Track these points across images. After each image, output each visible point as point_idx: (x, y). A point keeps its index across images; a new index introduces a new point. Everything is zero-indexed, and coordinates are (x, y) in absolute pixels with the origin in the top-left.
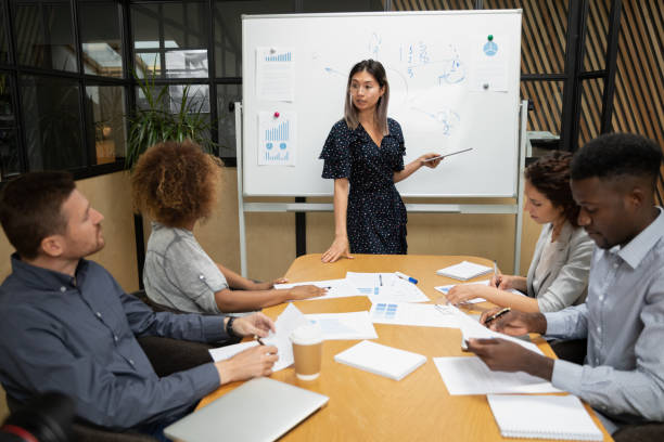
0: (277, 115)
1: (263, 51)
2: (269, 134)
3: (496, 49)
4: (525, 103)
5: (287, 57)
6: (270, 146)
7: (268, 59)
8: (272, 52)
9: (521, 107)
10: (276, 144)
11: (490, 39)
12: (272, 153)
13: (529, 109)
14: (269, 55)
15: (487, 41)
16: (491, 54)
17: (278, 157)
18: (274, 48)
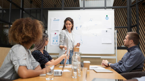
0: (55, 34)
1: (53, 19)
2: (54, 38)
3: (108, 18)
4: (116, 31)
5: (58, 20)
6: (54, 41)
7: (54, 21)
8: (55, 19)
9: (115, 32)
10: (55, 41)
11: (107, 16)
12: (54, 43)
13: (117, 33)
14: (54, 20)
15: (106, 16)
16: (107, 19)
17: (55, 44)
18: (56, 18)
